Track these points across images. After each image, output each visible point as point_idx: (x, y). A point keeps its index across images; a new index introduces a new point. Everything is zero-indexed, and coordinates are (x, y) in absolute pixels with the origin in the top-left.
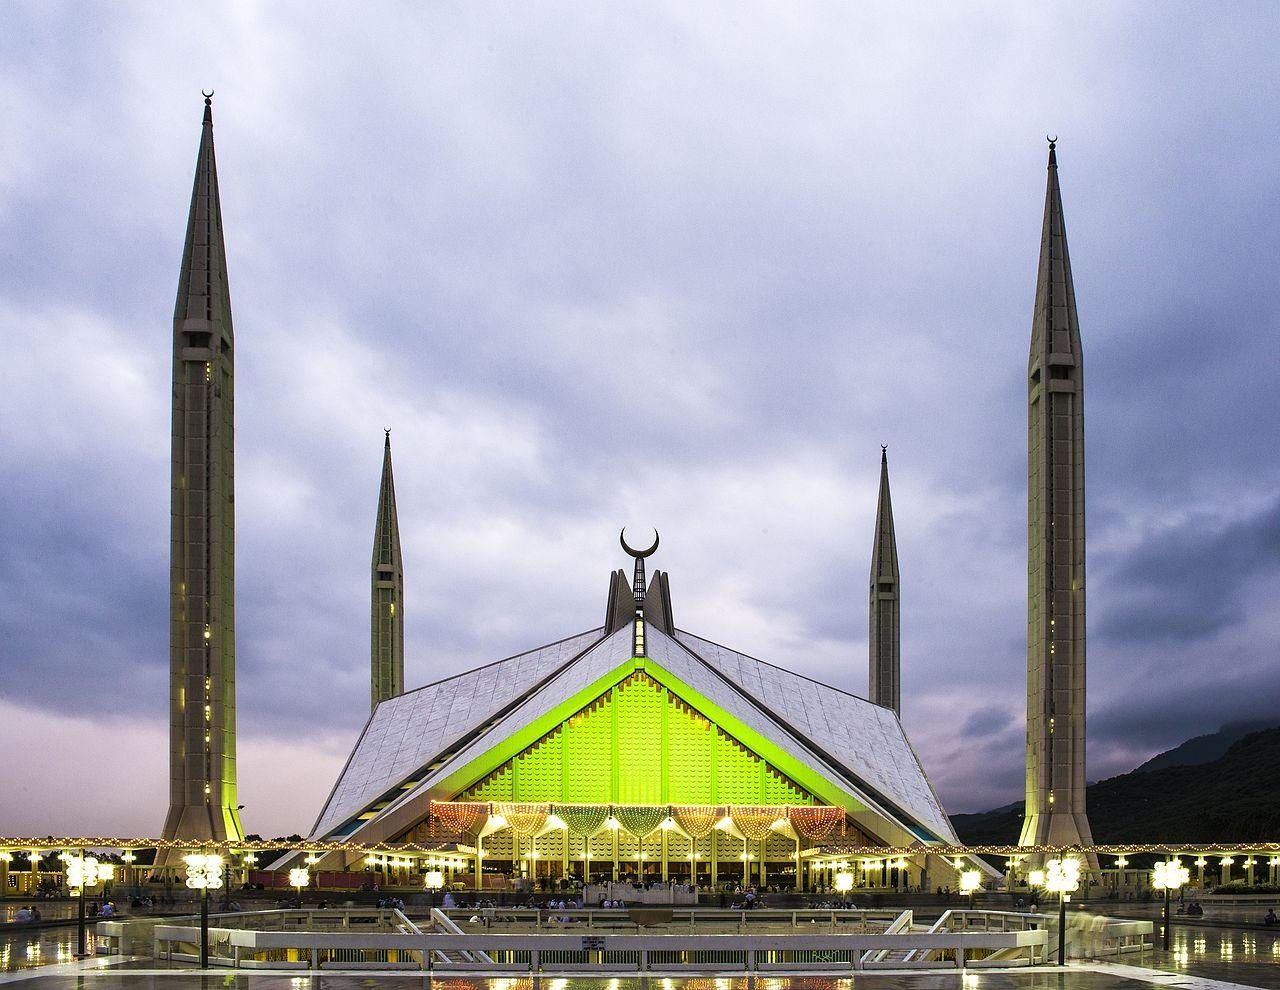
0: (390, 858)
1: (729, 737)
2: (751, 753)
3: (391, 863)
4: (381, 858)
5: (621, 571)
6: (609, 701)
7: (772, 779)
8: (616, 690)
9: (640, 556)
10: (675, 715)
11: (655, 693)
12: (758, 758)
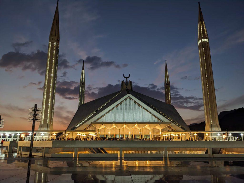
0: (82, 134)
1: (145, 109)
2: (150, 112)
3: (82, 135)
4: (80, 134)
5: (123, 81)
6: (123, 102)
7: (154, 117)
8: (124, 100)
9: (127, 78)
10: (135, 105)
11: (131, 101)
12: (151, 113)
